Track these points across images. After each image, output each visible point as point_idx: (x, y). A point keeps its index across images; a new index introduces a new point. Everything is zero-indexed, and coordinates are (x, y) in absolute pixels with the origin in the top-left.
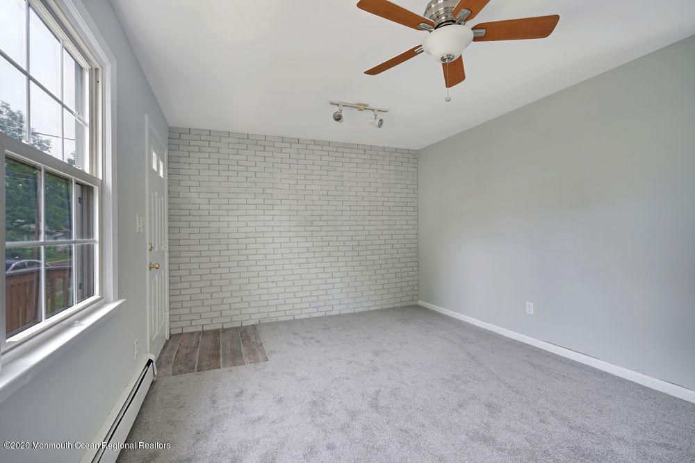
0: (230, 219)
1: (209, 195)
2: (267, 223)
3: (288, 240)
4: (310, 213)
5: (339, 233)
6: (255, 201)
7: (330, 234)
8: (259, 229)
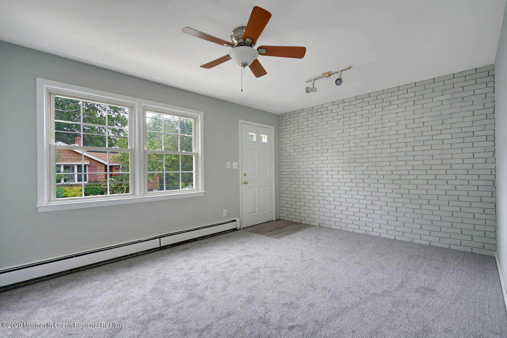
0: (303, 160)
1: (295, 147)
2: (324, 162)
3: (337, 173)
4: (354, 153)
5: (379, 168)
6: (317, 148)
7: (370, 168)
8: (319, 166)
